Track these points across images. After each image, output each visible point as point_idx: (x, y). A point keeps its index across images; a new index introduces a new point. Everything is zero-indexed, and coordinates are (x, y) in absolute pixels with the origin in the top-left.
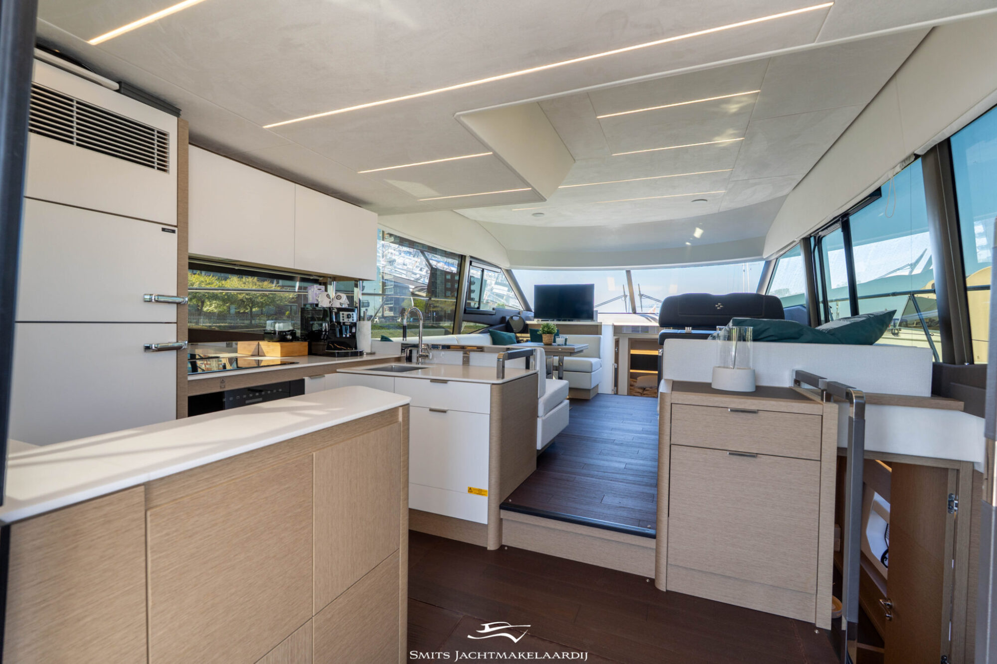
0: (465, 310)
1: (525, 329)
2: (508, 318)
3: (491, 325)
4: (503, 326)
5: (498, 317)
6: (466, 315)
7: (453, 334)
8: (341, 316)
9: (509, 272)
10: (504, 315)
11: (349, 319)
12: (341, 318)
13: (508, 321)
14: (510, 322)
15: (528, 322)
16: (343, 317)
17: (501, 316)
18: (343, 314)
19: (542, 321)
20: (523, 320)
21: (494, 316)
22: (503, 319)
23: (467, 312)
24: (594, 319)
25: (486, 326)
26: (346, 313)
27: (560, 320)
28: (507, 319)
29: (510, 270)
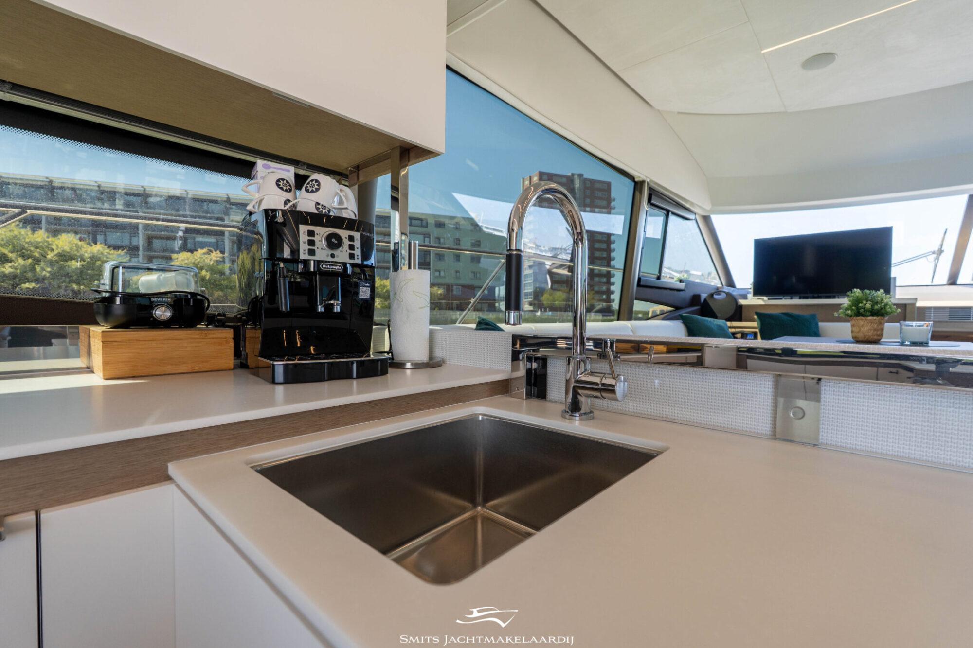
0: (639, 279)
1: (738, 313)
2: (704, 296)
3: (677, 308)
4: (697, 310)
5: (688, 294)
6: (641, 289)
7: (618, 320)
8: (303, 238)
9: (707, 219)
10: (697, 292)
11: (336, 252)
12: (304, 247)
13: (705, 300)
14: (710, 302)
15: (742, 302)
16: (311, 243)
17: (692, 294)
18: (311, 233)
19: (769, 299)
20: (731, 298)
21: (681, 292)
22: (696, 298)
23: (642, 283)
24: (891, 293)
25: (670, 309)
26: (322, 232)
27: (807, 298)
28: (702, 299)
29: (709, 217)
